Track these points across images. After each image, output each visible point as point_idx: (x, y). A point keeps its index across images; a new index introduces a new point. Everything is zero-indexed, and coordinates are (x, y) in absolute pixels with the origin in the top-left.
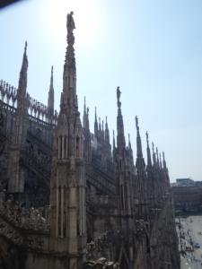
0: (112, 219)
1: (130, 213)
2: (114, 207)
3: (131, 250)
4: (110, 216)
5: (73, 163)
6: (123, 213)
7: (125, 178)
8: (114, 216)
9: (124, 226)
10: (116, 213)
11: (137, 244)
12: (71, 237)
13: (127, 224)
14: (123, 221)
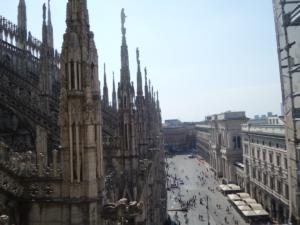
0: (114, 160)
1: (134, 154)
2: (116, 148)
3: (135, 189)
4: (113, 157)
5: (89, 95)
6: (127, 154)
7: (130, 117)
8: (117, 158)
9: (127, 167)
10: (119, 153)
11: (141, 182)
12: (90, 180)
13: (131, 164)
14: (126, 161)
